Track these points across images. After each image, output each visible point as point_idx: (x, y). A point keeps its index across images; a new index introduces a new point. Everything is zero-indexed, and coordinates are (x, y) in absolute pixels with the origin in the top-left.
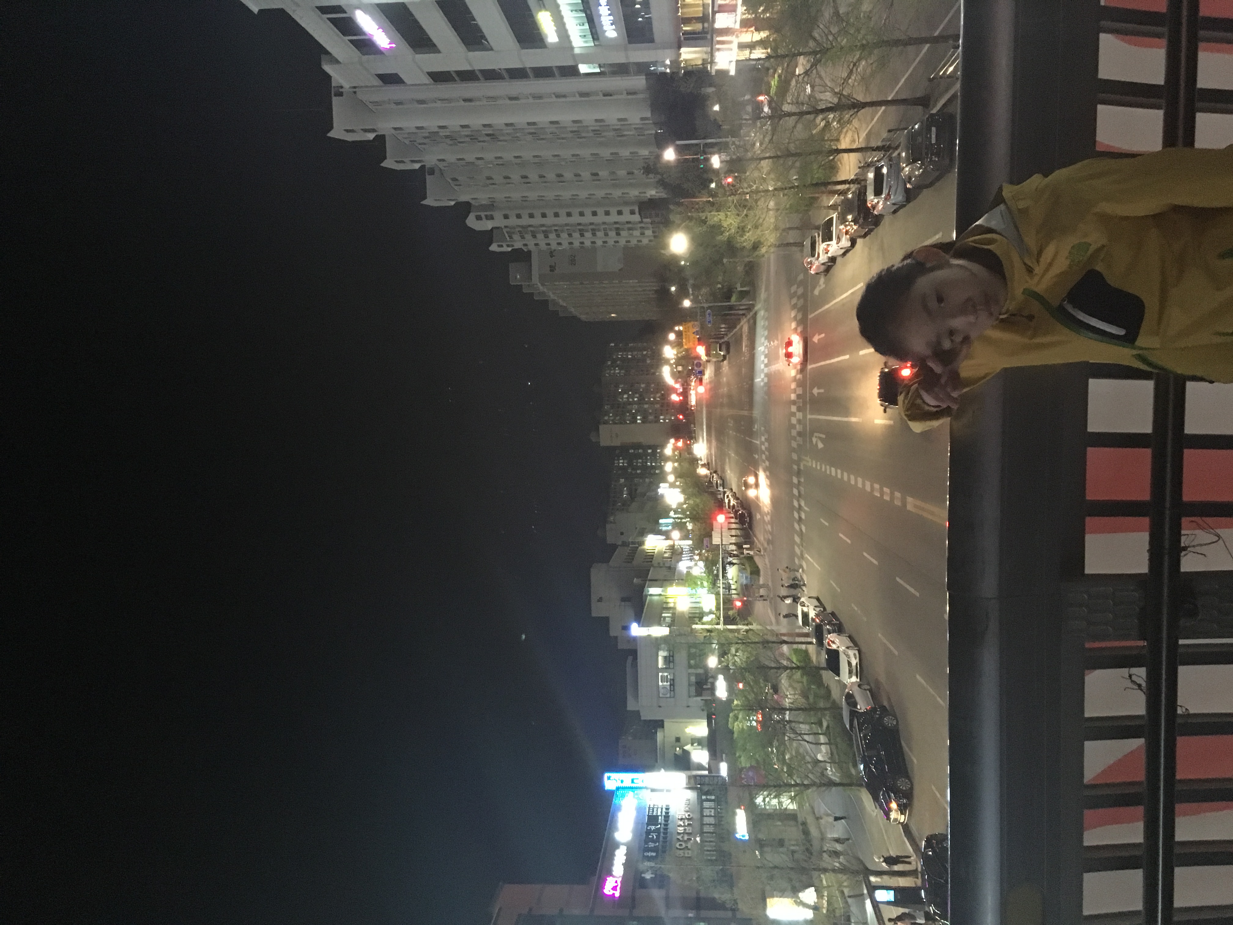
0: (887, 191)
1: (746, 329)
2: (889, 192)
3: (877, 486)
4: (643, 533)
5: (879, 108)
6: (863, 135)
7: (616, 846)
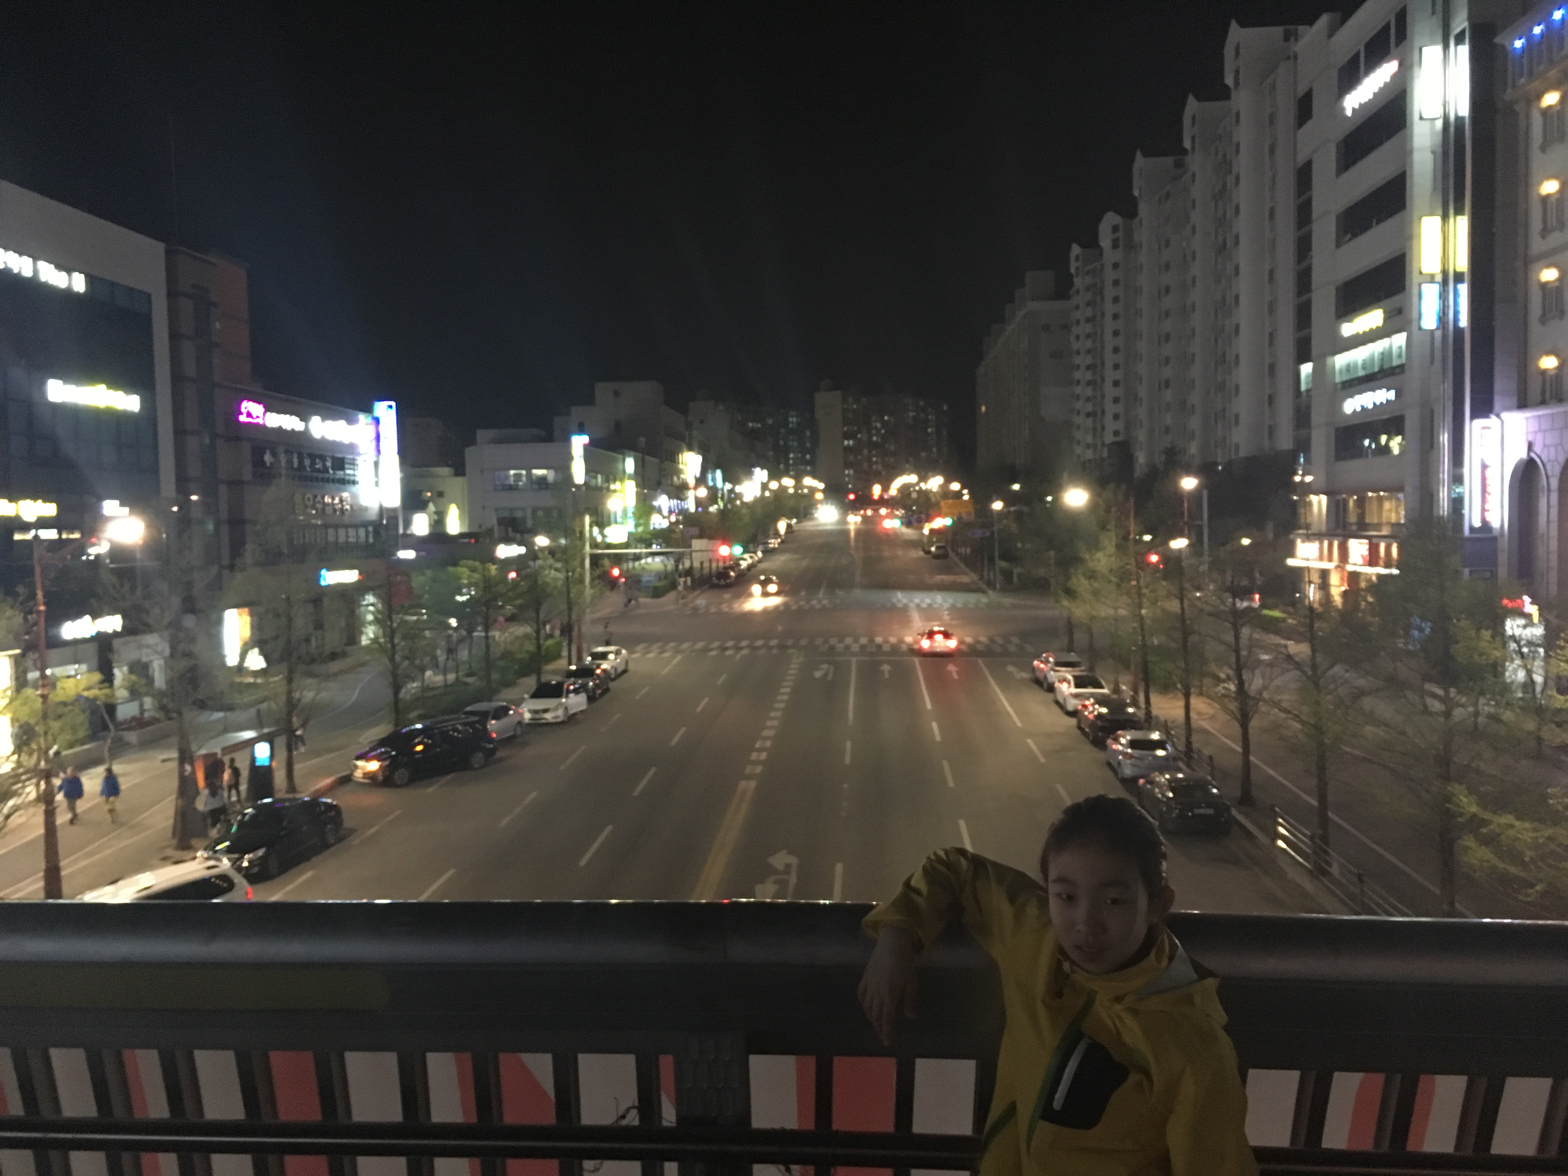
0: (1135, 755)
1: (965, 579)
2: (1134, 757)
3: (768, 744)
4: (704, 450)
5: (1240, 744)
6: (1206, 725)
7: (304, 418)
